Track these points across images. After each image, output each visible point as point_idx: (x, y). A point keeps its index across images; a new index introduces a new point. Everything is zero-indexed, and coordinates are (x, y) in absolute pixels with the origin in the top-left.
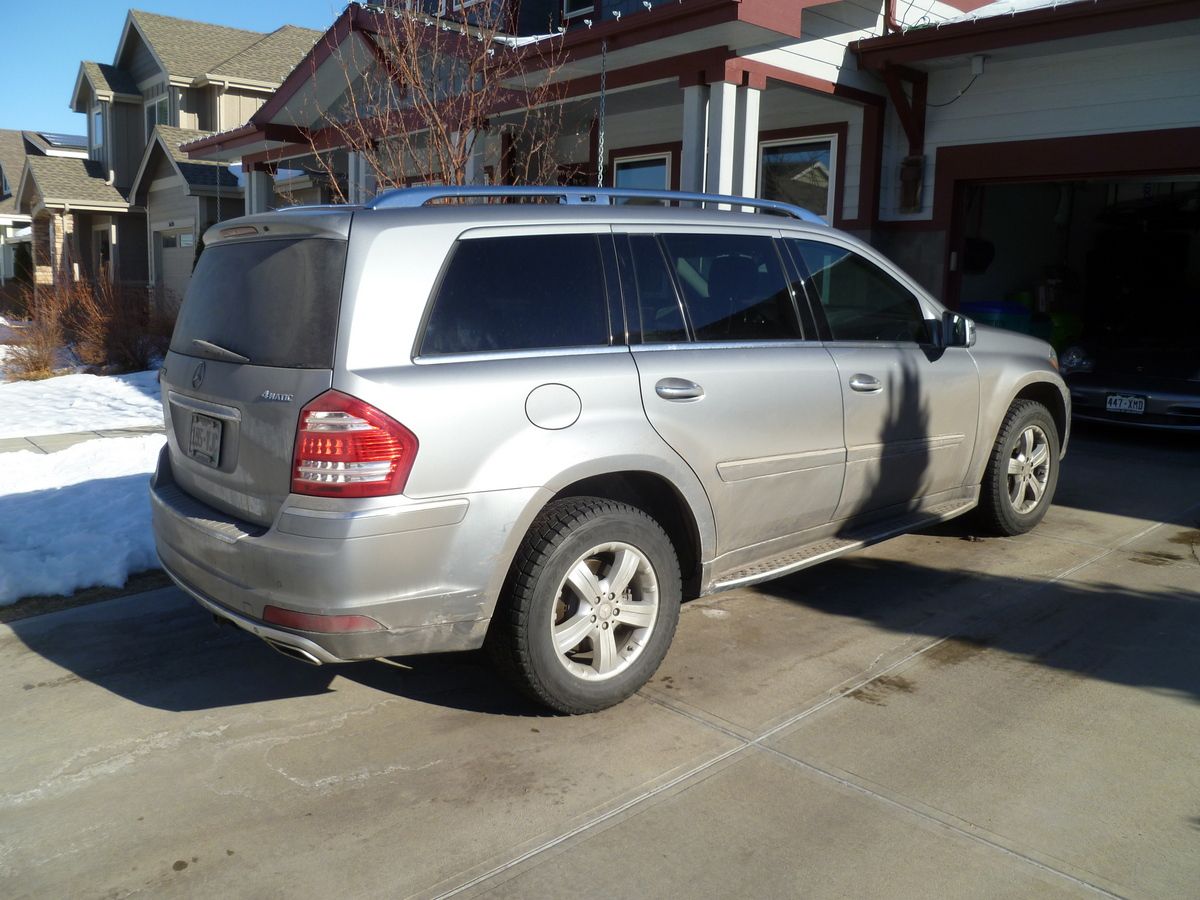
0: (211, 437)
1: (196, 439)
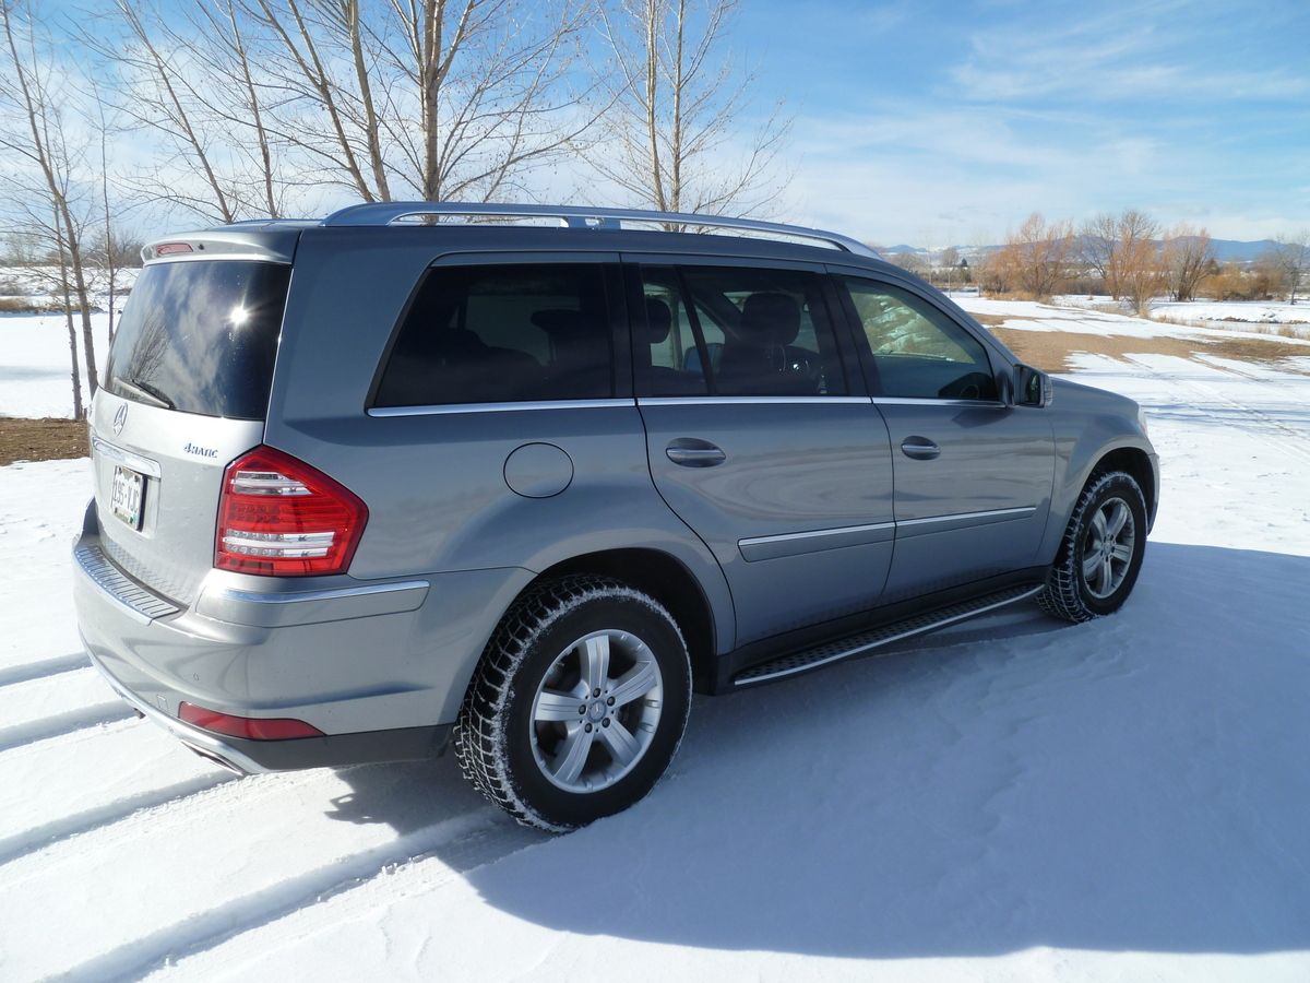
0: (133, 492)
1: (118, 495)
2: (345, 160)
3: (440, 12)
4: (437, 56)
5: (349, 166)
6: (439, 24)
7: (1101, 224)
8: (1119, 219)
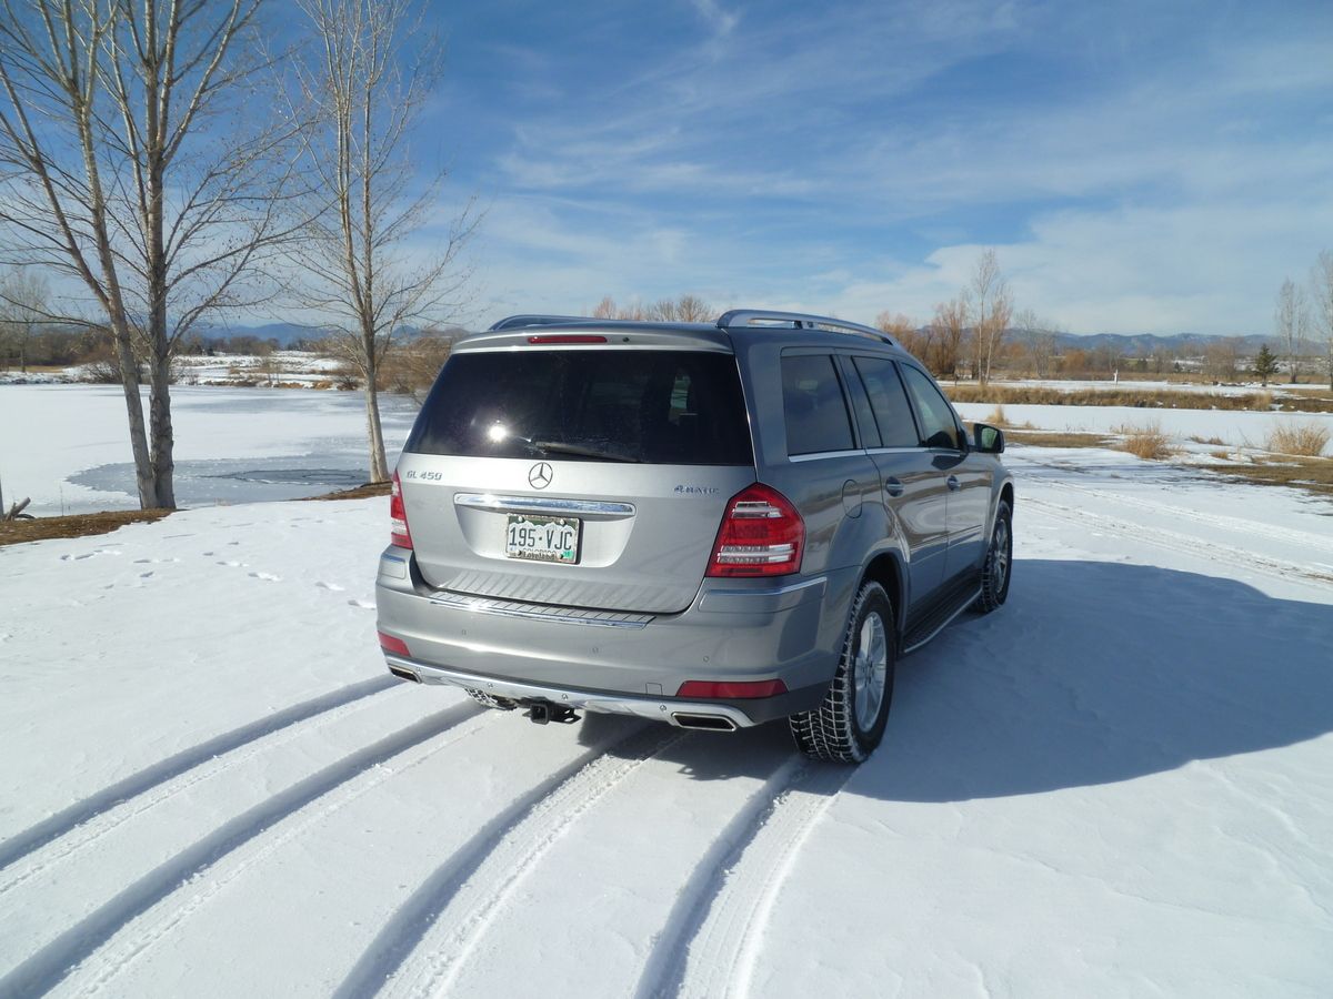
0: (556, 534)
2: (65, 241)
3: (167, 93)
4: (163, 137)
5: (68, 246)
6: (166, 105)
7: (662, 308)
8: (676, 304)
